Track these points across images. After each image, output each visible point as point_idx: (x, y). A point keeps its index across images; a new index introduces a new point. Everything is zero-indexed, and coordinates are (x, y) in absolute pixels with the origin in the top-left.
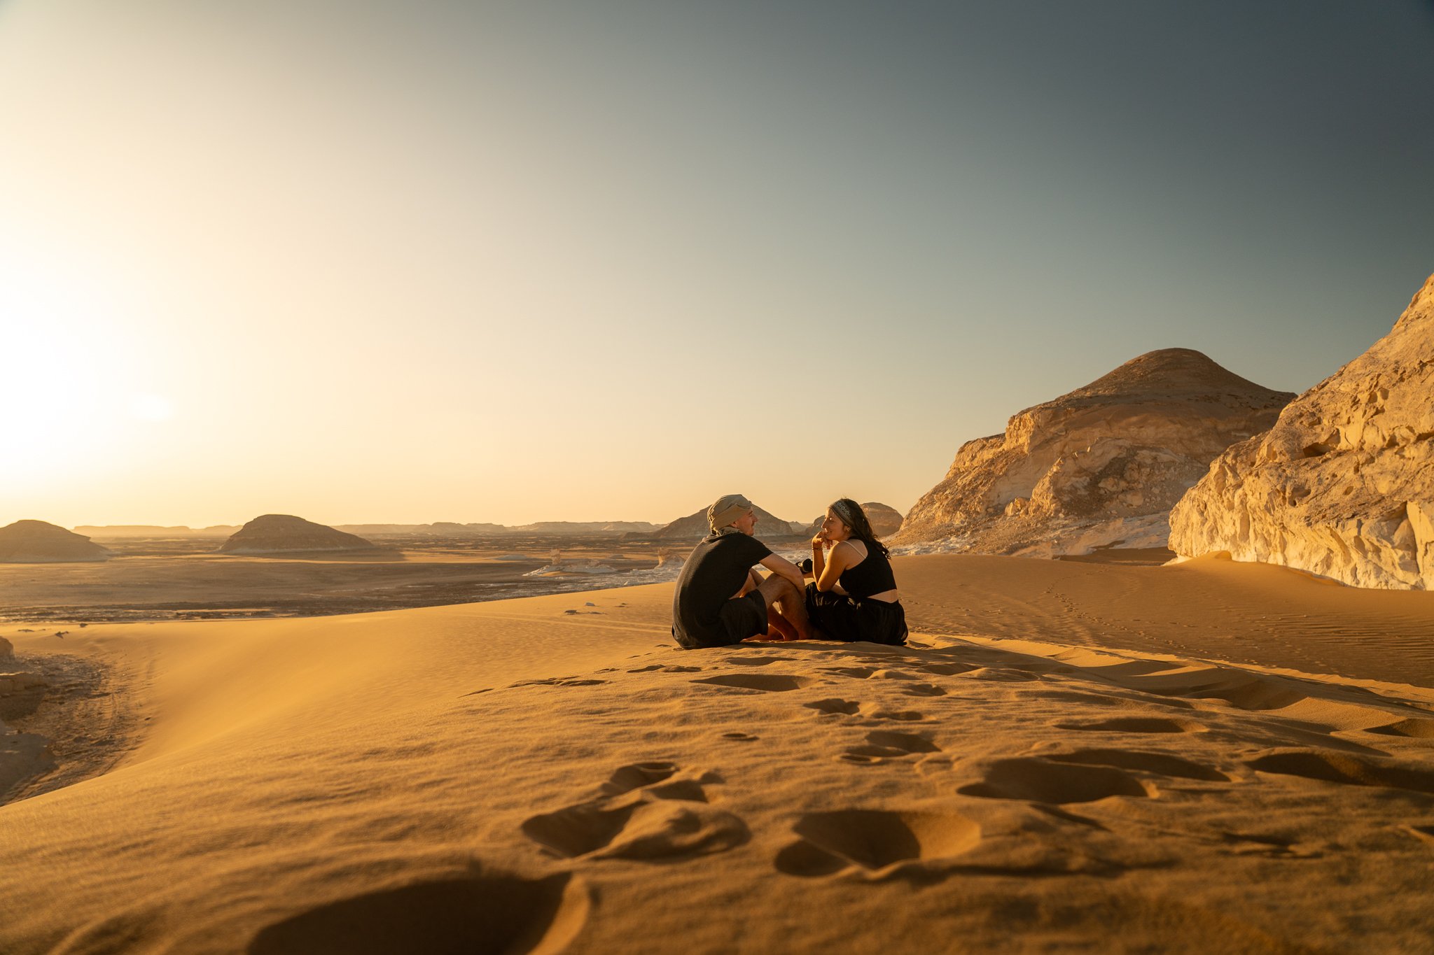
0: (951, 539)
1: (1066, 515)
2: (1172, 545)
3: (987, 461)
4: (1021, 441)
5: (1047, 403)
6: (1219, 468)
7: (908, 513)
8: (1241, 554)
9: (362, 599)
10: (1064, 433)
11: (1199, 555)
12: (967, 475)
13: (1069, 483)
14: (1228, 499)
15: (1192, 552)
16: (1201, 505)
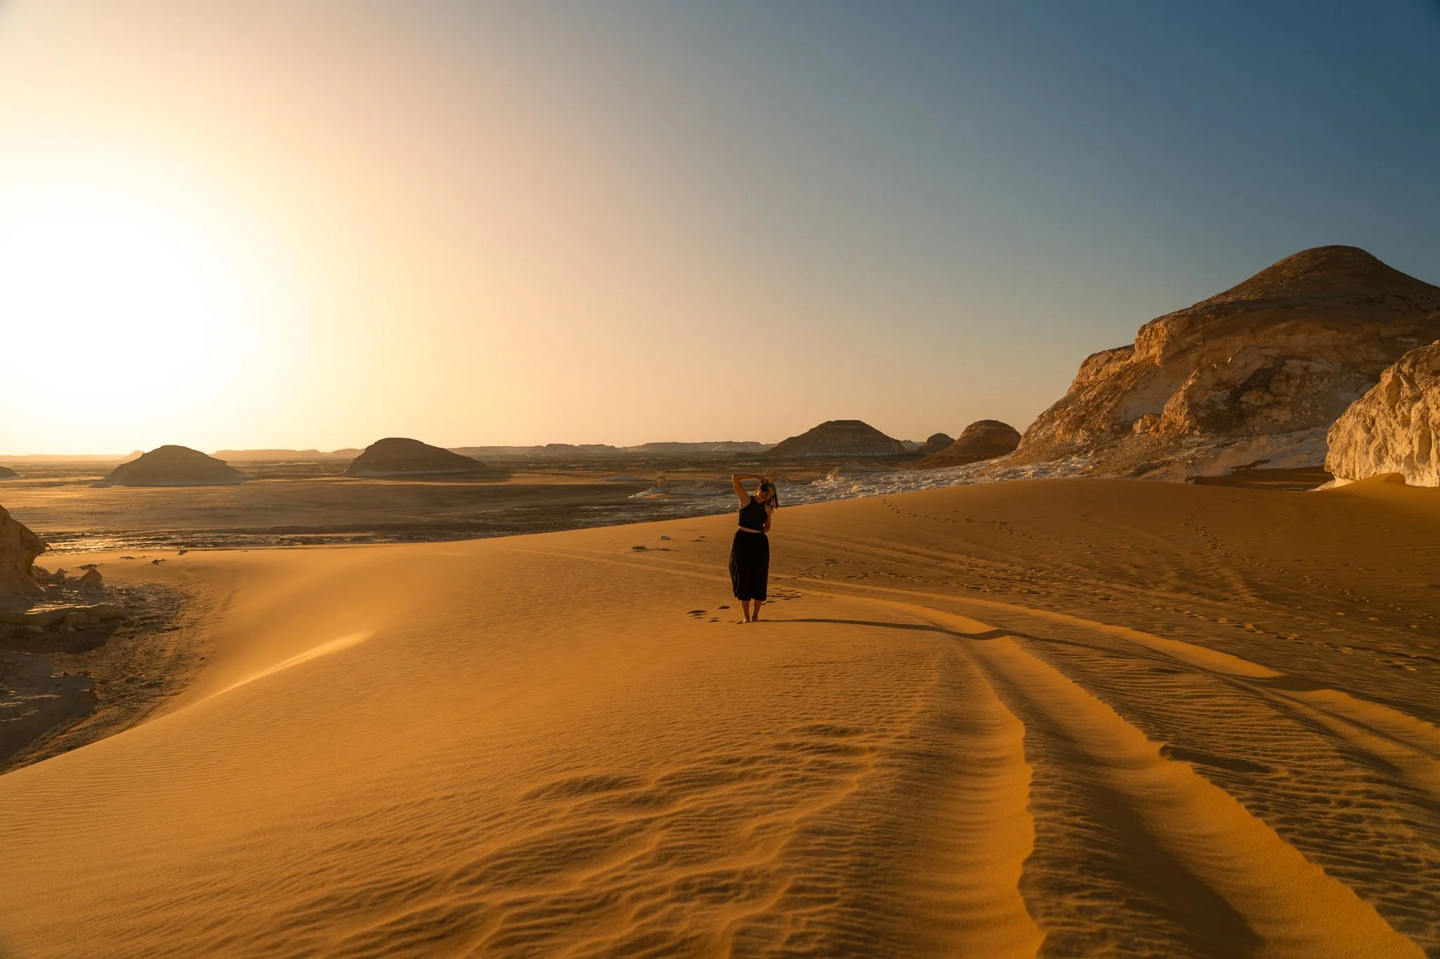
0: (1073, 459)
1: (1202, 432)
2: (1329, 467)
3: (1113, 375)
4: (1152, 352)
5: (1182, 311)
6: (1393, 378)
7: (1025, 431)
8: (1418, 477)
9: (468, 522)
10: (1201, 343)
11: (1362, 478)
12: (1091, 390)
13: (1206, 397)
14: (1403, 413)
15: (1354, 474)
16: (1368, 421)
